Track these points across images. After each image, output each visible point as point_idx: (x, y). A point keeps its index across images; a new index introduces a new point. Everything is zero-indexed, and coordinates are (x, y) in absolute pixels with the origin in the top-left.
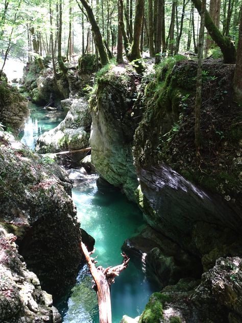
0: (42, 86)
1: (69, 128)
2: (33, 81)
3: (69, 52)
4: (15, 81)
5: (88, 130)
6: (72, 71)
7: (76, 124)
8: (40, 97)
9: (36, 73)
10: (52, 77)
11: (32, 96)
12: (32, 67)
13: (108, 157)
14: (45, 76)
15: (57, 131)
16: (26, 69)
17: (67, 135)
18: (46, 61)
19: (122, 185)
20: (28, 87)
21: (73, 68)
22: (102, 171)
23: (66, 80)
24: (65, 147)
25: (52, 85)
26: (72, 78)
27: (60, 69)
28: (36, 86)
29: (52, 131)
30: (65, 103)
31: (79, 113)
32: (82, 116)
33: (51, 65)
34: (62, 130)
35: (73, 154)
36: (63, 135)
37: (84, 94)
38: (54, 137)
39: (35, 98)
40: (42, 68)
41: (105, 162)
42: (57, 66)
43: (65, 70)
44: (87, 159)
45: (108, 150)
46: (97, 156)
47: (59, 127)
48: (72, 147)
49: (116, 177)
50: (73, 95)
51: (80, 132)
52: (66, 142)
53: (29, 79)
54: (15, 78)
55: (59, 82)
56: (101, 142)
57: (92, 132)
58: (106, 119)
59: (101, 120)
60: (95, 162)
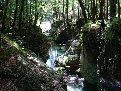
0: (59, 34)
1: (71, 54)
2: (55, 31)
3: (72, 17)
4: (47, 32)
5: (79, 55)
6: (73, 26)
7: (74, 52)
8: (58, 39)
9: (57, 28)
10: (64, 29)
12: (54, 25)
13: (88, 69)
14: (61, 29)
15: (64, 56)
16: (52, 26)
17: (69, 58)
18: (61, 22)
20: (52, 34)
22: (86, 76)
23: (70, 30)
24: (68, 64)
25: (64, 33)
26: (73, 30)
27: (68, 26)
28: (56, 34)
29: (62, 56)
30: (69, 42)
31: (75, 47)
32: (77, 48)
33: (63, 24)
34: (67, 55)
35: (72, 67)
36: (67, 58)
37: (78, 38)
38: (63, 59)
39: (56, 40)
40: (59, 25)
41: (87, 72)
42: (66, 25)
43: (70, 26)
44: (79, 70)
46: (83, 68)
47: (65, 54)
48: (71, 64)
50: (74, 38)
51: (76, 56)
52: (68, 61)
53: (53, 31)
55: (67, 31)
56: (85, 62)
57: (81, 56)
58: (87, 51)
59: (85, 51)
60: (82, 72)
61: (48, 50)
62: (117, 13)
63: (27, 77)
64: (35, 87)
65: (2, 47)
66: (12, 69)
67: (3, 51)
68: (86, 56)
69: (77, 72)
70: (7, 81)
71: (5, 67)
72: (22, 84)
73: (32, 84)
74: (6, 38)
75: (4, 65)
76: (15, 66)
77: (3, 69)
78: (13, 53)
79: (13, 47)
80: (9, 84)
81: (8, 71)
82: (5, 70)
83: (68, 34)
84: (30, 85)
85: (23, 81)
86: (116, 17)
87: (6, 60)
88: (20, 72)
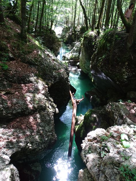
0: (67, 37)
1: (74, 52)
2: (65, 35)
3: (78, 25)
4: (59, 35)
5: (80, 54)
6: (78, 32)
7: (76, 51)
8: (66, 41)
9: (66, 32)
10: (71, 34)
11: (64, 40)
12: (65, 30)
13: (84, 63)
14: (69, 34)
15: (70, 53)
16: (63, 31)
17: (73, 55)
18: (69, 28)
19: (88, 73)
20: (63, 37)
21: (78, 31)
22: (82, 68)
23: (75, 35)
24: (72, 59)
25: (70, 37)
26: (77, 35)
27: (74, 31)
28: (65, 37)
29: (68, 53)
30: (74, 44)
31: (78, 47)
32: (78, 49)
33: (71, 30)
34: (71, 53)
35: (74, 61)
36: (72, 55)
37: (80, 41)
38: (69, 55)
39: (65, 41)
40: (68, 30)
41: (84, 65)
42: (73, 30)
43: (75, 32)
44: (78, 64)
45: (85, 61)
46: (81, 63)
47: (70, 52)
48: (74, 59)
49: (87, 71)
50: (77, 41)
51: (77, 54)
52: (72, 57)
53: (63, 34)
54: (59, 33)
55: (73, 36)
56: (83, 59)
57: (81, 54)
58: (85, 51)
59: (84, 51)
60: (80, 65)
61: (59, 48)
62: (110, 25)
63: (44, 66)
64: (50, 72)
65: (28, 43)
66: (34, 59)
67: (29, 46)
68: (84, 55)
69: (77, 65)
70: (32, 67)
71: (30, 58)
72: (41, 69)
73: (47, 70)
74: (30, 37)
75: (29, 56)
76: (36, 58)
77: (29, 59)
78: (35, 49)
79: (35, 44)
80: (33, 69)
81: (32, 60)
82: (30, 60)
83: (73, 38)
84: (46, 71)
85: (42, 68)
86: (109, 28)
87: (31, 53)
88: (39, 61)
